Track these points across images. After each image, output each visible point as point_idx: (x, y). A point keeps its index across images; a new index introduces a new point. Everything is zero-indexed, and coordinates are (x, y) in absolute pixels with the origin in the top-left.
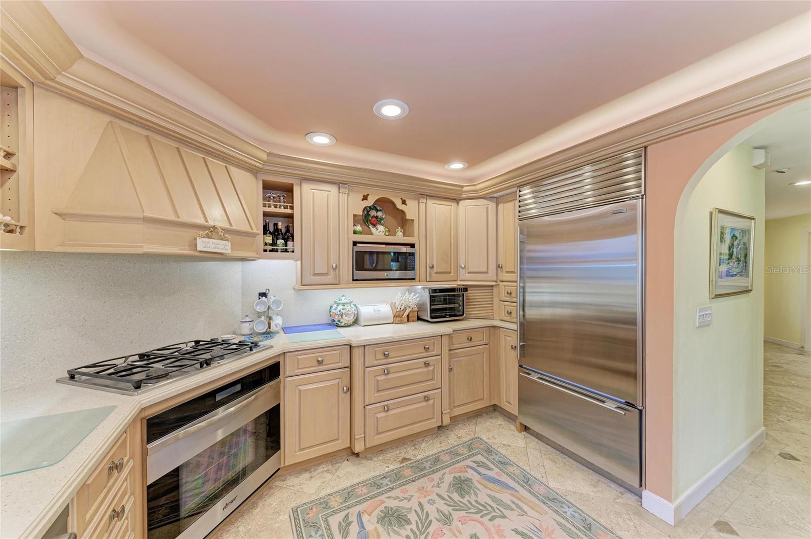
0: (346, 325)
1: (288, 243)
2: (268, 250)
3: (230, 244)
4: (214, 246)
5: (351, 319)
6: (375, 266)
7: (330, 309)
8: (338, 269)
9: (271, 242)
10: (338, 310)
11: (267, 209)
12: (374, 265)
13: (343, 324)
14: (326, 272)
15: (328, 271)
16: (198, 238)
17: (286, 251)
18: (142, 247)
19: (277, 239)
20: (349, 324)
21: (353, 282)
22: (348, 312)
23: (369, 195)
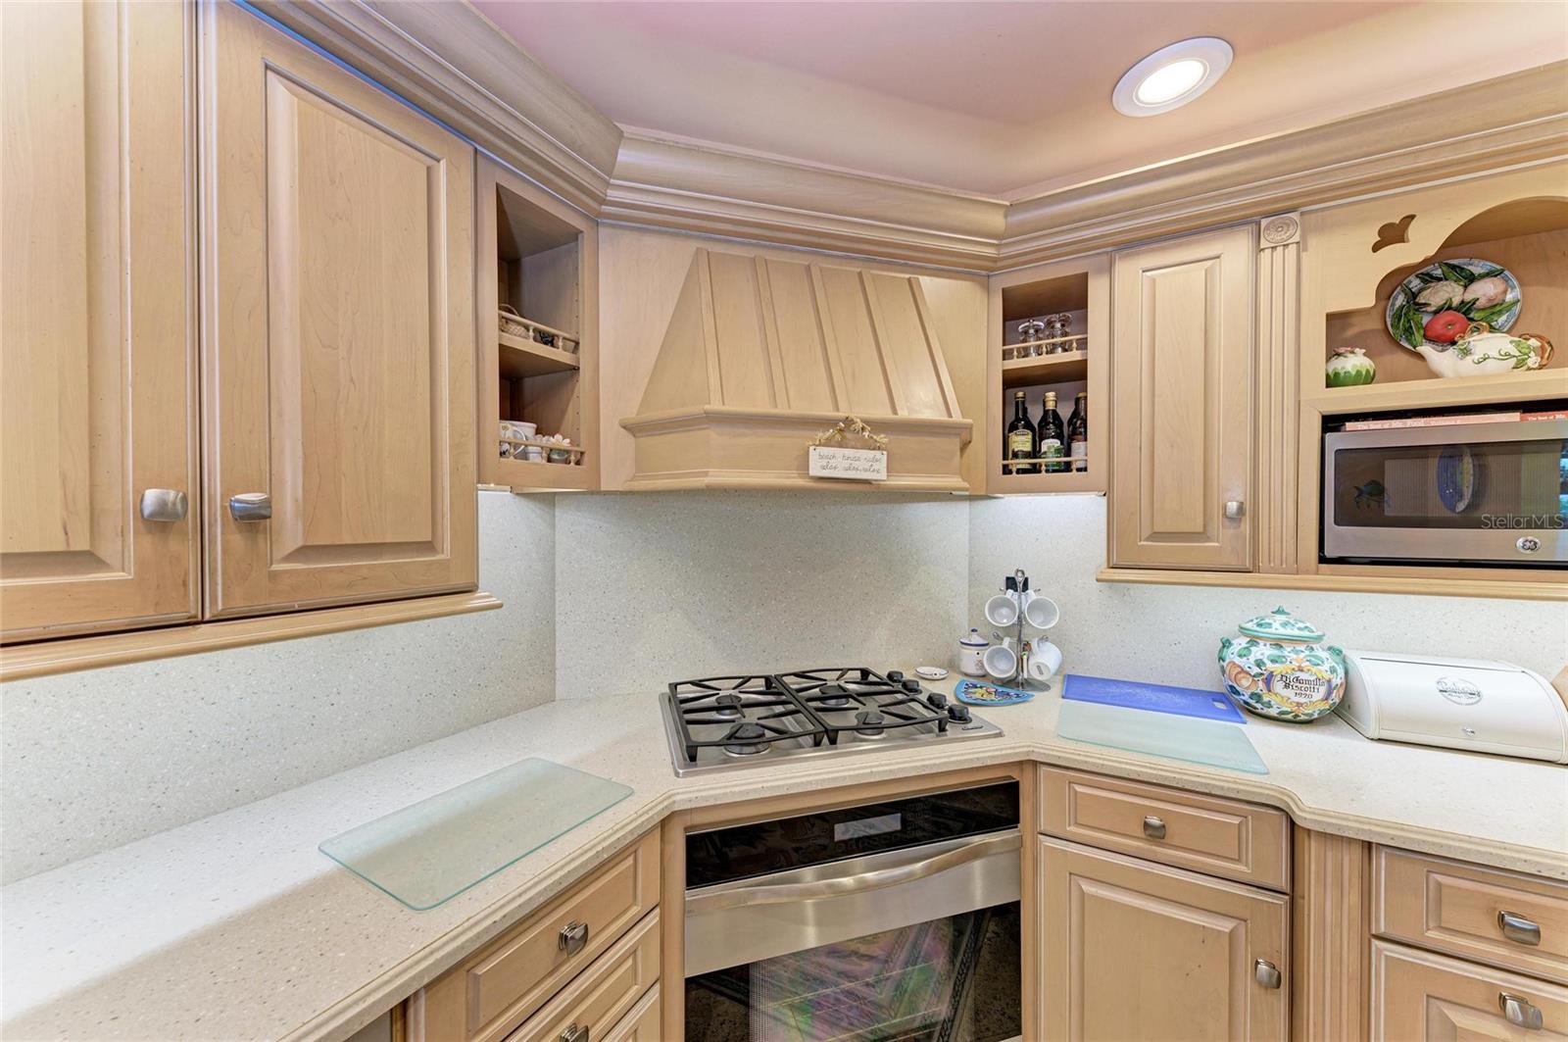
0: (1290, 717)
1: (1075, 445)
2: (1014, 469)
3: (885, 458)
4: (846, 464)
5: (1315, 702)
6: (1468, 507)
7: (1221, 651)
8: (1247, 519)
9: (1028, 447)
10: (1252, 659)
11: (1016, 363)
12: (1461, 506)
13: (1273, 712)
14: (1201, 530)
15: (1205, 526)
16: (811, 448)
17: (1067, 467)
18: (706, 474)
19: (1041, 440)
20: (1303, 718)
21: (1324, 566)
22: (1298, 674)
23: (1412, 217)
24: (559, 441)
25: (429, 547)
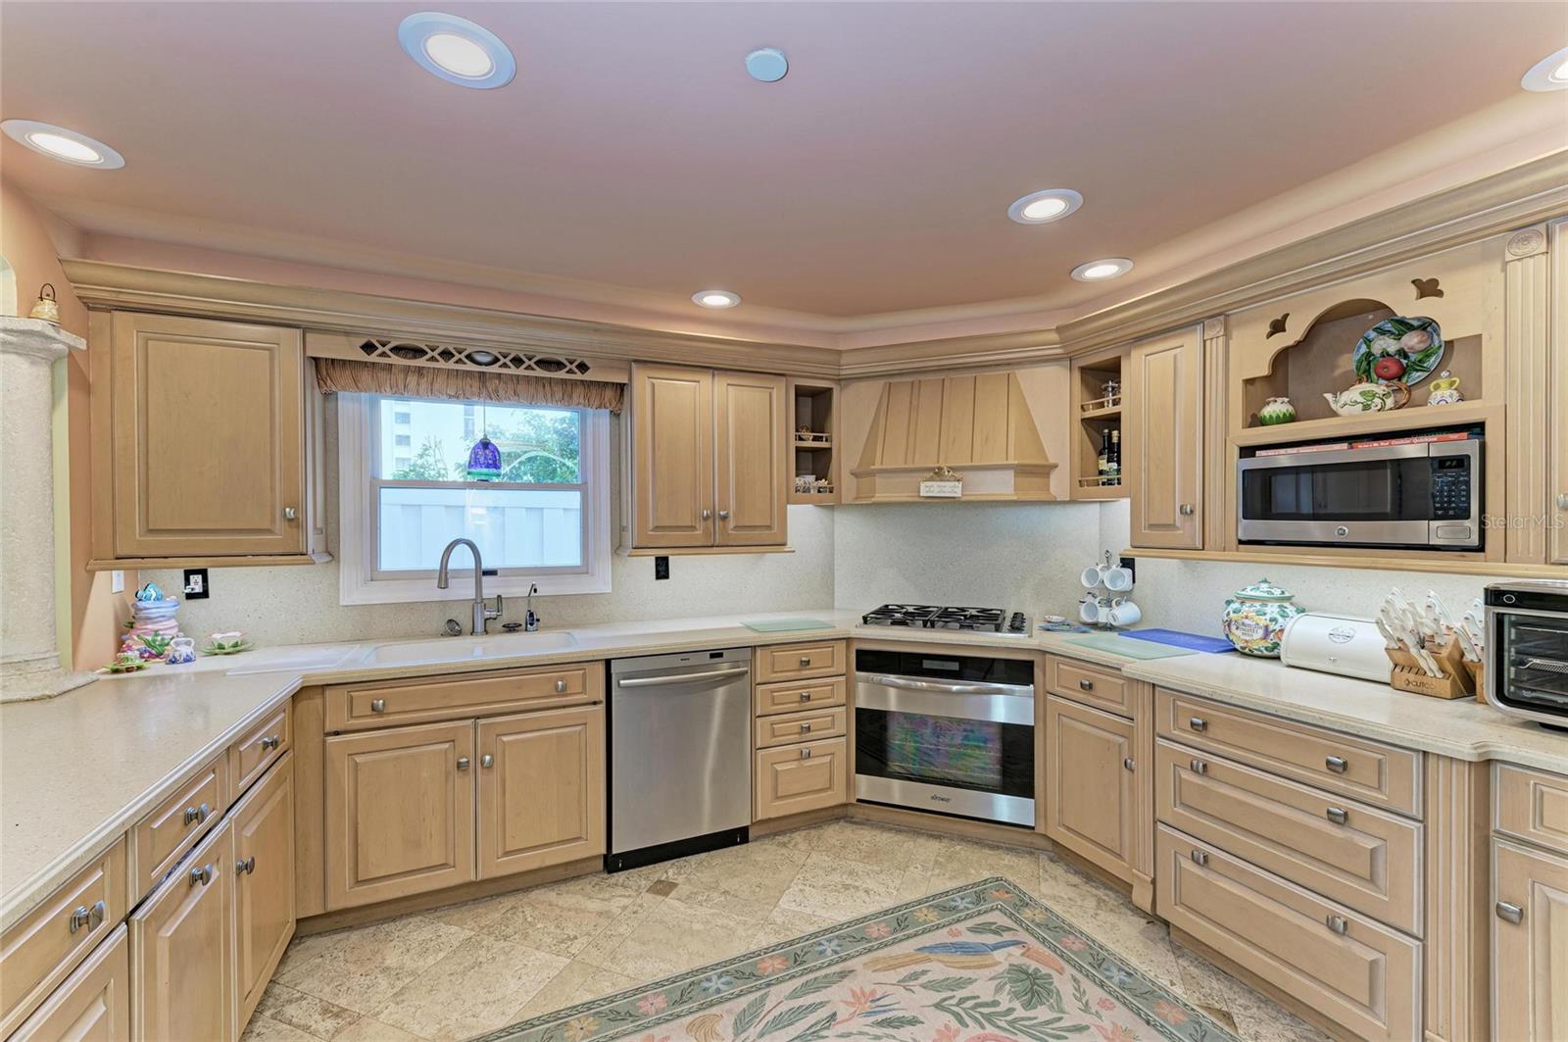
0: (1247, 651)
3: (960, 485)
4: (939, 489)
5: (1257, 641)
8: (1197, 516)
13: (1236, 647)
14: (1173, 523)
15: (1174, 520)
16: (921, 482)
18: (874, 497)
20: (1255, 652)
21: (1241, 546)
22: (1244, 620)
23: (1288, 315)
24: (823, 483)
25: (769, 527)
